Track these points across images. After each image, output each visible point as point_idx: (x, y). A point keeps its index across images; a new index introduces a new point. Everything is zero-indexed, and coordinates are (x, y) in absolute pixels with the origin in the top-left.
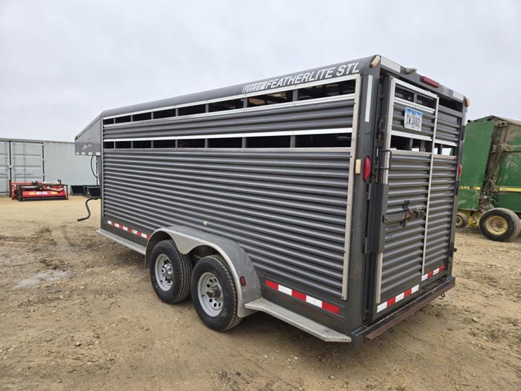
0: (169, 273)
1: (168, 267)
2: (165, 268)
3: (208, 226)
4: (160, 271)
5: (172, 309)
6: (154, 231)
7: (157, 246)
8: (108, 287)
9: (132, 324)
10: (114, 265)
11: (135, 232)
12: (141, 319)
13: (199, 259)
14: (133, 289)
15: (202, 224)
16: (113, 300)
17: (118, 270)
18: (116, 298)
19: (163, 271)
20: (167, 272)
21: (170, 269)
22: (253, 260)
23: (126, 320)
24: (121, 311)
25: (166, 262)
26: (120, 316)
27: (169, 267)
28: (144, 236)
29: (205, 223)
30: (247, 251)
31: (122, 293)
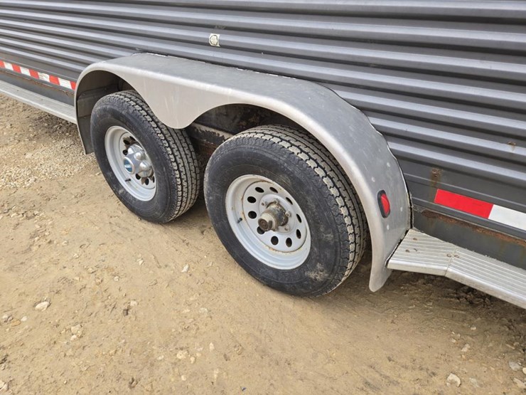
0: (142, 165)
1: (136, 152)
2: (131, 157)
3: (224, 47)
4: (121, 163)
5: (166, 237)
6: (79, 72)
7: (97, 107)
8: (21, 192)
9: (86, 294)
10: (31, 140)
11: (45, 78)
12: (106, 277)
13: (223, 139)
14: (74, 191)
15: (206, 44)
16: (34, 225)
17: (39, 151)
18: (42, 219)
19: (126, 162)
20: (137, 165)
21: (143, 158)
22: (388, 135)
23: (71, 283)
24: (54, 255)
25: (128, 143)
26: (55, 273)
27: (139, 154)
28: (65, 84)
29: (214, 38)
30: (366, 110)
31: (52, 202)
